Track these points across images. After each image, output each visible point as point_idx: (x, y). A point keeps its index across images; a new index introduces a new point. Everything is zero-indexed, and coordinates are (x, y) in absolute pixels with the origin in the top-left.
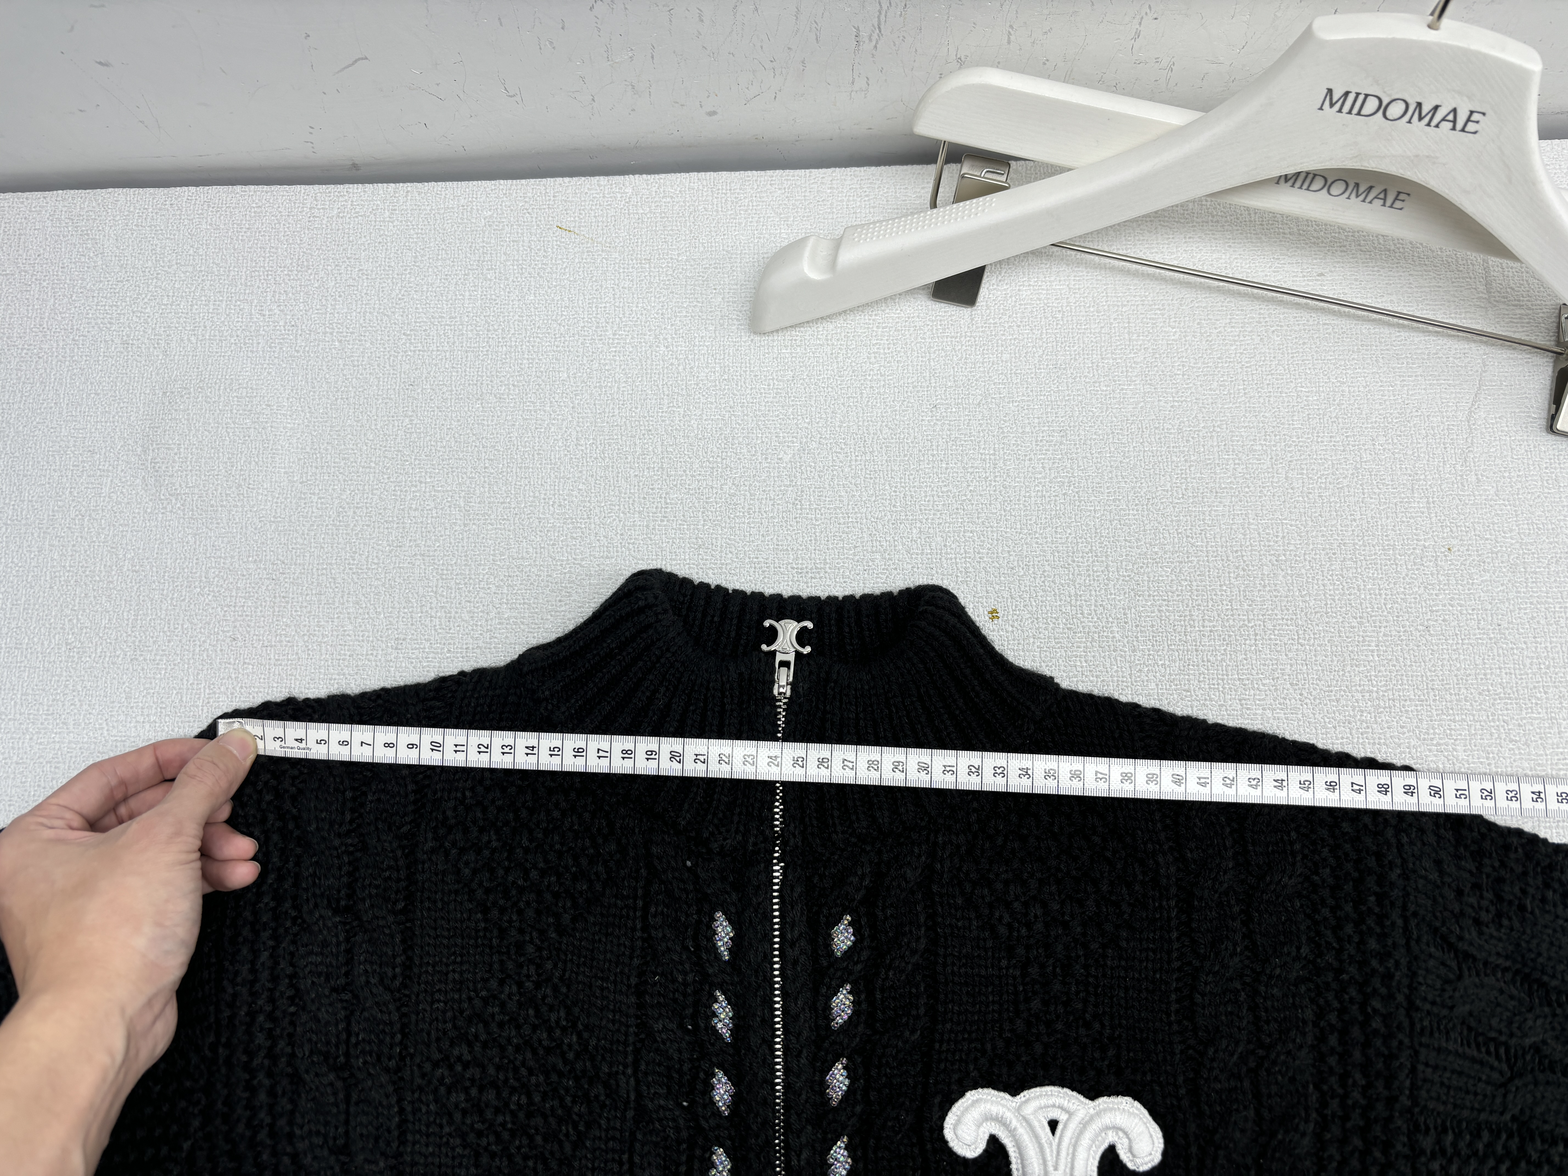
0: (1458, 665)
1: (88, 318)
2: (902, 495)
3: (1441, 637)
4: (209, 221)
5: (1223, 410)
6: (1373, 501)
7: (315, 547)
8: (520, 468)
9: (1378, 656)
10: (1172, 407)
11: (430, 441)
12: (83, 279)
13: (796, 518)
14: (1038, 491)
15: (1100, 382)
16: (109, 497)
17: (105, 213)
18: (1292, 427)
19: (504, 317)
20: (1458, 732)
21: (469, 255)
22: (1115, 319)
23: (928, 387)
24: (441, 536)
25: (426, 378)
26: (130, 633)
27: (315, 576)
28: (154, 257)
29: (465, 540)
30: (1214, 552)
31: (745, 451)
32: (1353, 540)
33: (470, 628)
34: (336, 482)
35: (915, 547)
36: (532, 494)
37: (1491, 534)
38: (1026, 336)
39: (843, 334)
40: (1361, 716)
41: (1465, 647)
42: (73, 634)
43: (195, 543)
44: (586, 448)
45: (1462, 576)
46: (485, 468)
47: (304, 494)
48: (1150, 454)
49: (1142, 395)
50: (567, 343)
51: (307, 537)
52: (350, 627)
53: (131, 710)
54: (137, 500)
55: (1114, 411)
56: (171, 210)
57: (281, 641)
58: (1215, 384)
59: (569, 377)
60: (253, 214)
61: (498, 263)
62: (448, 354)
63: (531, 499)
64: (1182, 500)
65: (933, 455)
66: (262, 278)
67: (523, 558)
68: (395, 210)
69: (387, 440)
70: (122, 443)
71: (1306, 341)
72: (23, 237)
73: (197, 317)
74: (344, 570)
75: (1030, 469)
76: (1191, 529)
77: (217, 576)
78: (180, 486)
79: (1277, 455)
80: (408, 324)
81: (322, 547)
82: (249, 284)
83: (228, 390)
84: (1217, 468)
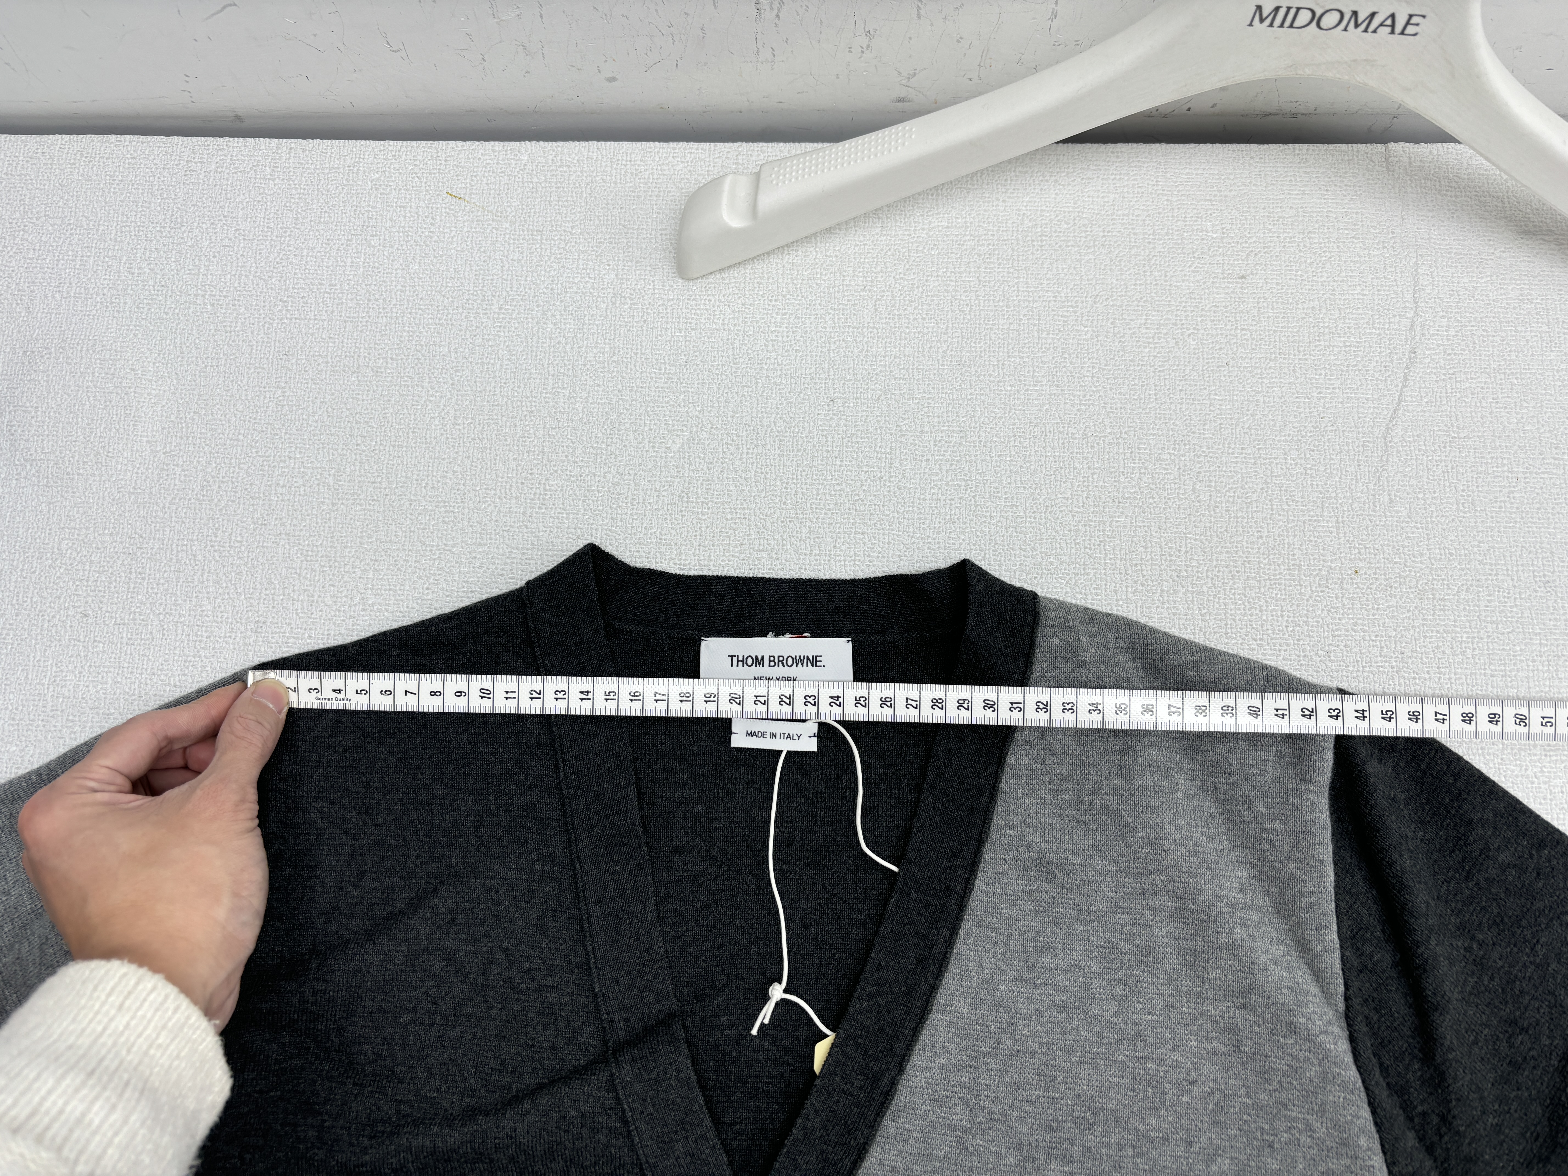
2: (793, 492)
3: (1342, 663)
4: (81, 172)
6: (1281, 517)
7: (176, 522)
8: (394, 446)
10: (1078, 410)
11: (302, 414)
13: (681, 511)
14: (933, 494)
18: (1202, 436)
19: (386, 286)
21: (353, 219)
22: (1025, 315)
23: (826, 379)
24: (308, 515)
25: (301, 348)
27: (175, 552)
28: (22, 208)
29: (333, 520)
30: (1112, 565)
31: (631, 437)
32: (1258, 558)
33: (333, 613)
34: (202, 454)
35: (803, 547)
36: (404, 474)
37: (1400, 558)
38: (930, 330)
39: (741, 319)
41: (1365, 674)
43: (49, 512)
44: (464, 428)
45: (1367, 600)
46: (357, 445)
47: (167, 465)
48: (1052, 459)
49: (1048, 397)
50: (450, 316)
51: (168, 511)
52: (209, 607)
55: (1017, 412)
56: (42, 158)
57: (134, 619)
58: (1126, 387)
59: (450, 352)
60: (127, 166)
61: (383, 230)
62: (326, 323)
63: (403, 479)
64: (1082, 509)
65: (828, 452)
66: (133, 233)
67: (391, 541)
68: (277, 167)
69: (257, 412)
71: (1223, 346)
73: (63, 273)
74: (205, 547)
75: (927, 470)
76: (1089, 540)
77: (71, 548)
78: (36, 451)
79: (1185, 465)
80: (285, 290)
81: (183, 522)
82: (119, 239)
83: (91, 352)
84: (1122, 477)
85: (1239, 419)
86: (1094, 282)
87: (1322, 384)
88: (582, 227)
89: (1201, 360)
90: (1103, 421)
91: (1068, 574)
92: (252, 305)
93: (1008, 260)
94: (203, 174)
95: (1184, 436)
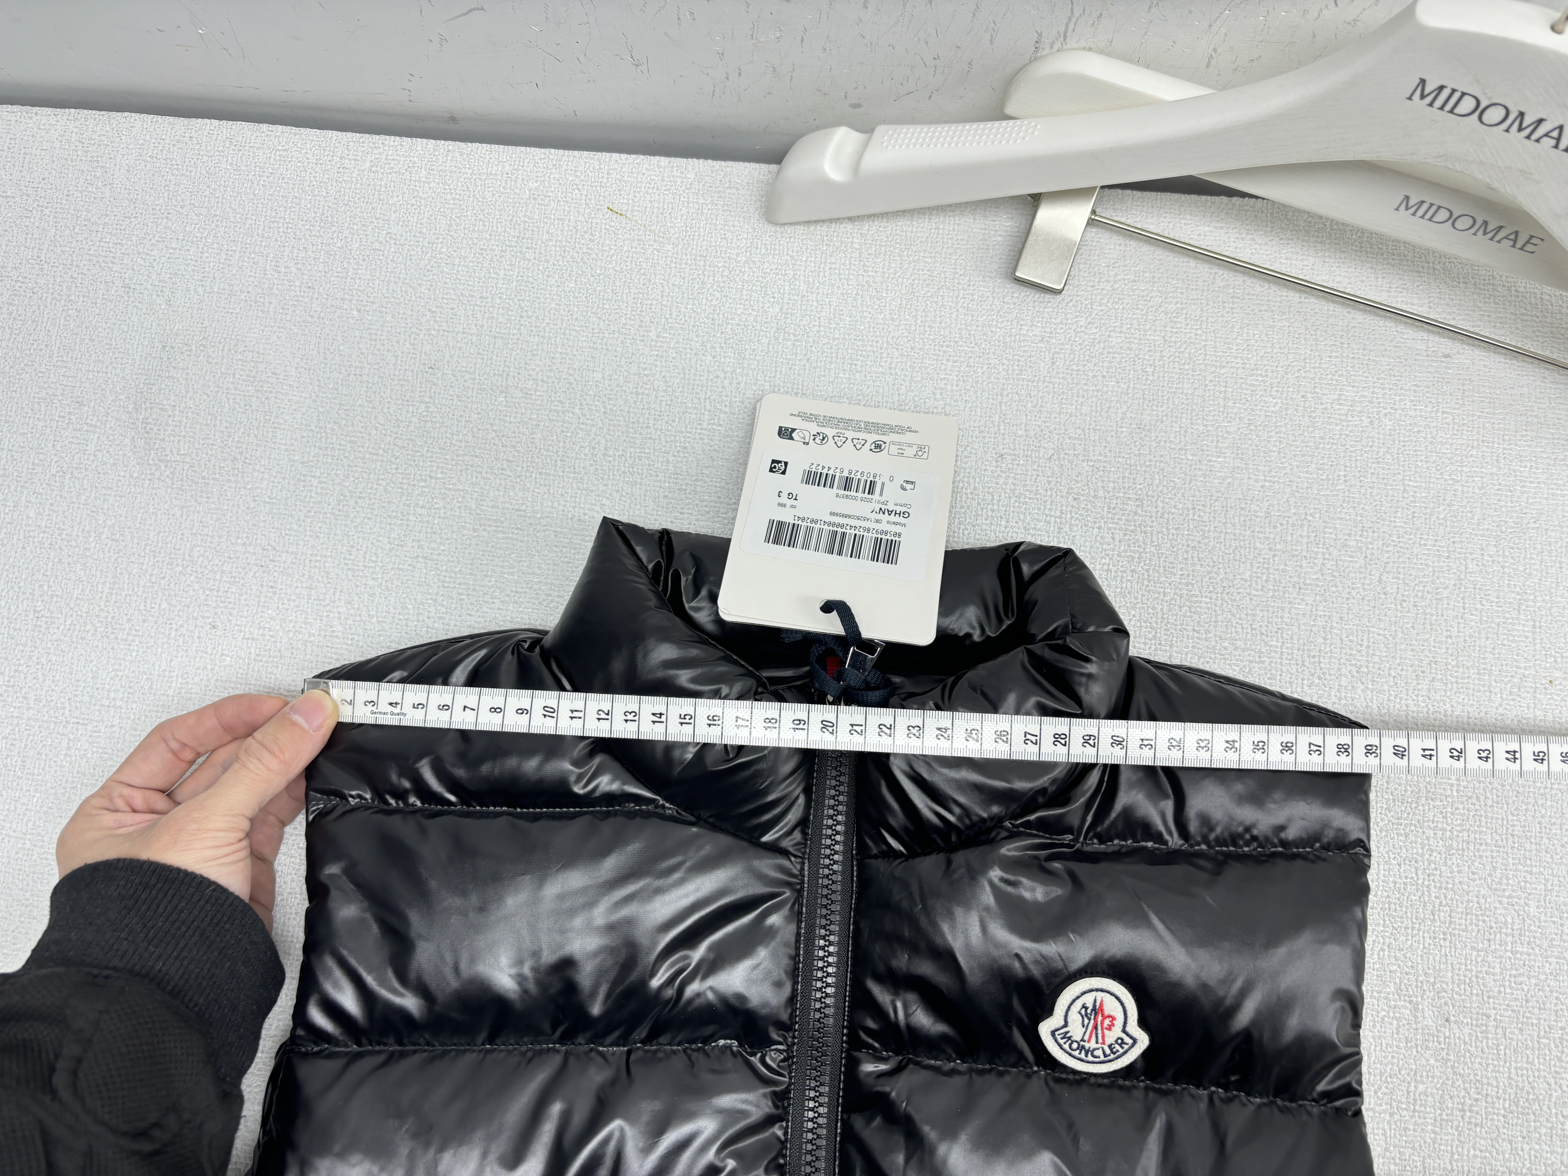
0: (1544, 812)
1: (90, 255)
4: (230, 161)
5: (1318, 497)
7: (310, 536)
8: (541, 474)
9: (1458, 791)
10: (1262, 486)
11: (446, 432)
12: (88, 211)
14: (1104, 564)
15: (1186, 450)
16: (94, 455)
17: (118, 139)
18: (1393, 524)
19: (539, 303)
20: (1534, 886)
21: (508, 229)
22: (1211, 381)
23: (996, 433)
24: (447, 539)
25: (448, 362)
26: (103, 607)
27: (307, 568)
28: (166, 194)
29: (473, 547)
30: (1289, 654)
34: (340, 467)
36: (550, 504)
38: (1110, 388)
39: (909, 364)
40: (1430, 855)
41: (1553, 792)
42: (42, 601)
43: (182, 516)
44: (614, 460)
45: (1560, 713)
46: (503, 469)
47: (305, 476)
48: (1233, 537)
49: (1231, 469)
50: (605, 340)
51: (303, 524)
53: (96, 692)
54: (123, 462)
55: (1198, 484)
56: (189, 143)
57: (263, 635)
58: (1314, 466)
59: (603, 378)
60: (278, 158)
61: (539, 242)
64: (1260, 593)
65: (993, 511)
66: (281, 230)
68: (432, 170)
69: (399, 426)
70: (113, 397)
71: (1422, 429)
72: (27, 157)
73: (207, 266)
74: (339, 565)
75: (1099, 538)
76: (1267, 626)
77: (202, 555)
78: (171, 452)
79: (1372, 554)
80: (435, 299)
81: (317, 537)
82: (266, 235)
83: (233, 352)
84: (1304, 561)
85: (1434, 508)
86: (1286, 351)
87: (1526, 477)
88: (748, 255)
89: (1397, 442)
90: (1287, 501)
91: (1242, 661)
92: (399, 313)
93: (1197, 320)
94: (357, 172)
95: (1373, 522)
